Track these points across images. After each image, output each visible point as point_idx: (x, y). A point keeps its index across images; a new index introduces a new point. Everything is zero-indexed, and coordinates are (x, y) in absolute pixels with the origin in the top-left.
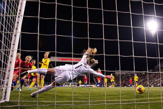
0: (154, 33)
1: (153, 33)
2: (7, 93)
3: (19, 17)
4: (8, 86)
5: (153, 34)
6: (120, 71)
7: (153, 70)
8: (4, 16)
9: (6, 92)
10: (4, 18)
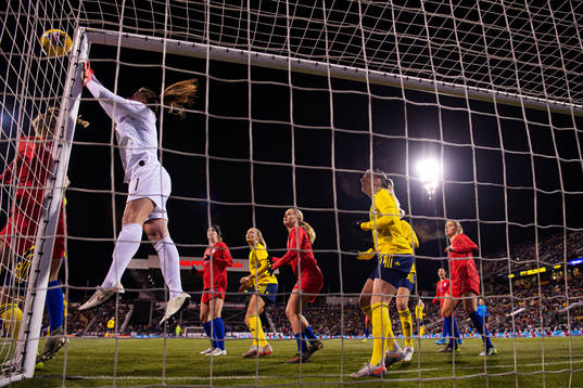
0: (434, 192)
1: (432, 189)
2: (28, 356)
3: (60, 146)
4: (31, 336)
5: (429, 193)
6: (342, 293)
7: (431, 293)
8: (14, 143)
9: (24, 354)
10: (17, 149)
